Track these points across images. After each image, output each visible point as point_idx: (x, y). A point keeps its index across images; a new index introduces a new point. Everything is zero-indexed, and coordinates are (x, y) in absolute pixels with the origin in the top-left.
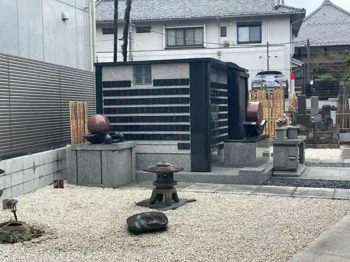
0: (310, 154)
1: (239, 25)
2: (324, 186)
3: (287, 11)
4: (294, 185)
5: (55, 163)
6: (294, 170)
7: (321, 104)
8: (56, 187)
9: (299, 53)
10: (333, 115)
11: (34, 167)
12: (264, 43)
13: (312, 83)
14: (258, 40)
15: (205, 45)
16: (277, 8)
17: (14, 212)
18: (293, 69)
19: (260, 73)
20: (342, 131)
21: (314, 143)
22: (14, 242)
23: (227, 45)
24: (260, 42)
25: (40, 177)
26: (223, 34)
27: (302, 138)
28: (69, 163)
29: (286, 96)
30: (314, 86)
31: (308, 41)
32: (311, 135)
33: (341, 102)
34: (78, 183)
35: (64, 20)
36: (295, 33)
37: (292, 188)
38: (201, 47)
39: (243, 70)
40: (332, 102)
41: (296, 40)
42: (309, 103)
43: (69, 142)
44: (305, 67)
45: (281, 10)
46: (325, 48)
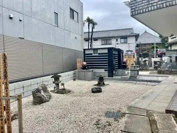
0: (140, 73)
1: (121, 38)
2: (144, 82)
3: (134, 34)
4: (136, 81)
5: (74, 74)
6: (136, 77)
7: (144, 59)
8: (74, 80)
9: (138, 46)
10: (147, 62)
11: (68, 75)
12: (128, 43)
13: (141, 53)
14: (126, 42)
15: (112, 44)
16: (131, 33)
17: (64, 86)
18: (136, 50)
19: (127, 51)
20: (150, 67)
21: (142, 70)
22: (64, 94)
23: (118, 44)
24: (127, 43)
25: (70, 78)
26: (117, 41)
27: (138, 69)
28: (77, 74)
29: (134, 57)
30: (142, 54)
31: (140, 42)
32: (141, 68)
33: (149, 59)
34: (79, 80)
35: (76, 38)
36: (136, 40)
37: (135, 82)
38: (111, 44)
39: (122, 50)
40: (147, 59)
41: (137, 42)
42: (140, 59)
43: (77, 69)
44: (139, 49)
45: (133, 34)
46: (145, 44)
